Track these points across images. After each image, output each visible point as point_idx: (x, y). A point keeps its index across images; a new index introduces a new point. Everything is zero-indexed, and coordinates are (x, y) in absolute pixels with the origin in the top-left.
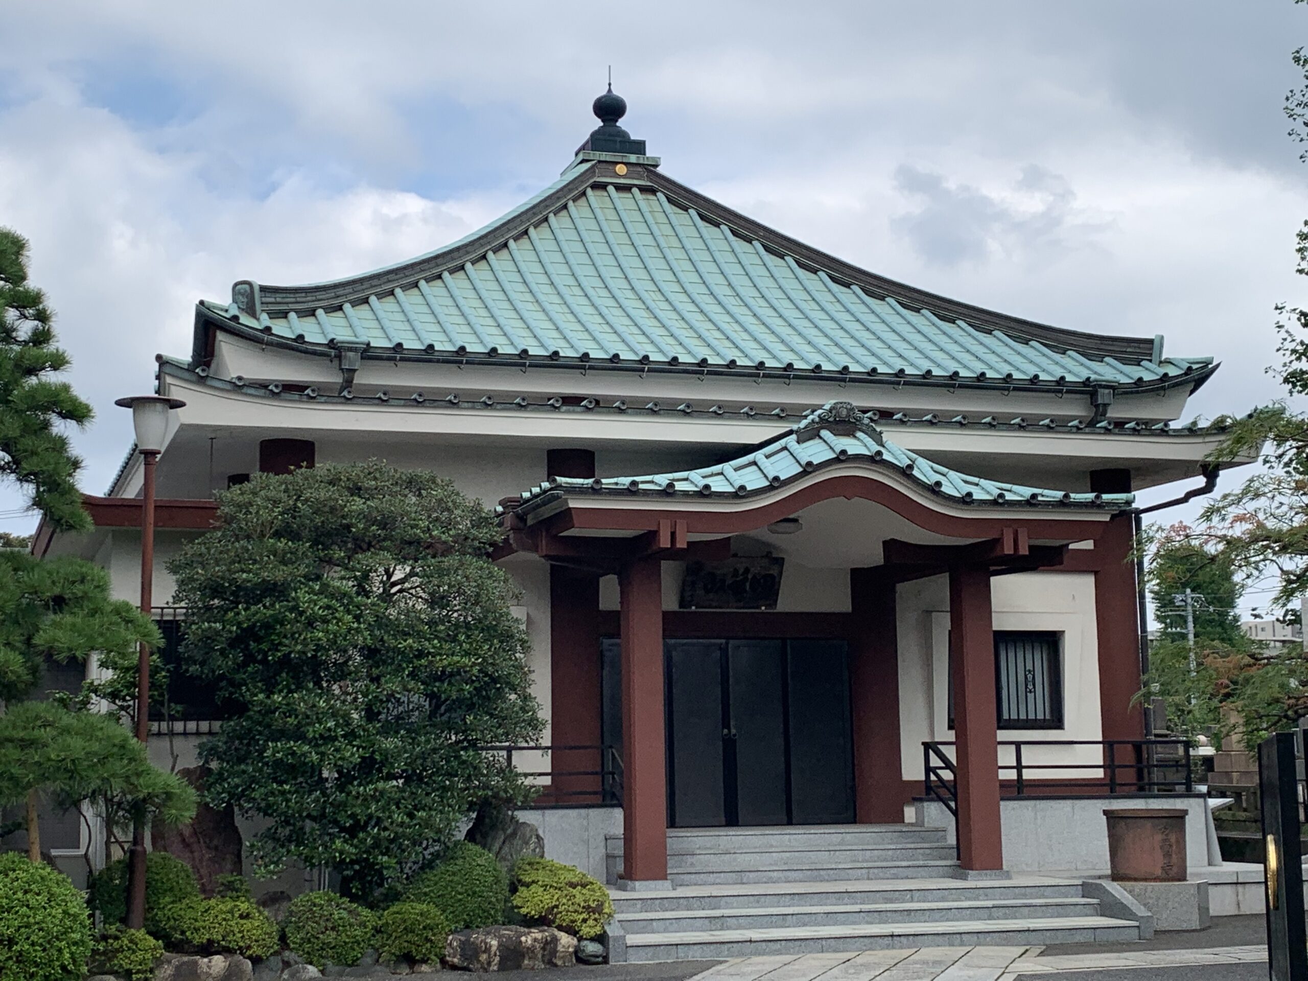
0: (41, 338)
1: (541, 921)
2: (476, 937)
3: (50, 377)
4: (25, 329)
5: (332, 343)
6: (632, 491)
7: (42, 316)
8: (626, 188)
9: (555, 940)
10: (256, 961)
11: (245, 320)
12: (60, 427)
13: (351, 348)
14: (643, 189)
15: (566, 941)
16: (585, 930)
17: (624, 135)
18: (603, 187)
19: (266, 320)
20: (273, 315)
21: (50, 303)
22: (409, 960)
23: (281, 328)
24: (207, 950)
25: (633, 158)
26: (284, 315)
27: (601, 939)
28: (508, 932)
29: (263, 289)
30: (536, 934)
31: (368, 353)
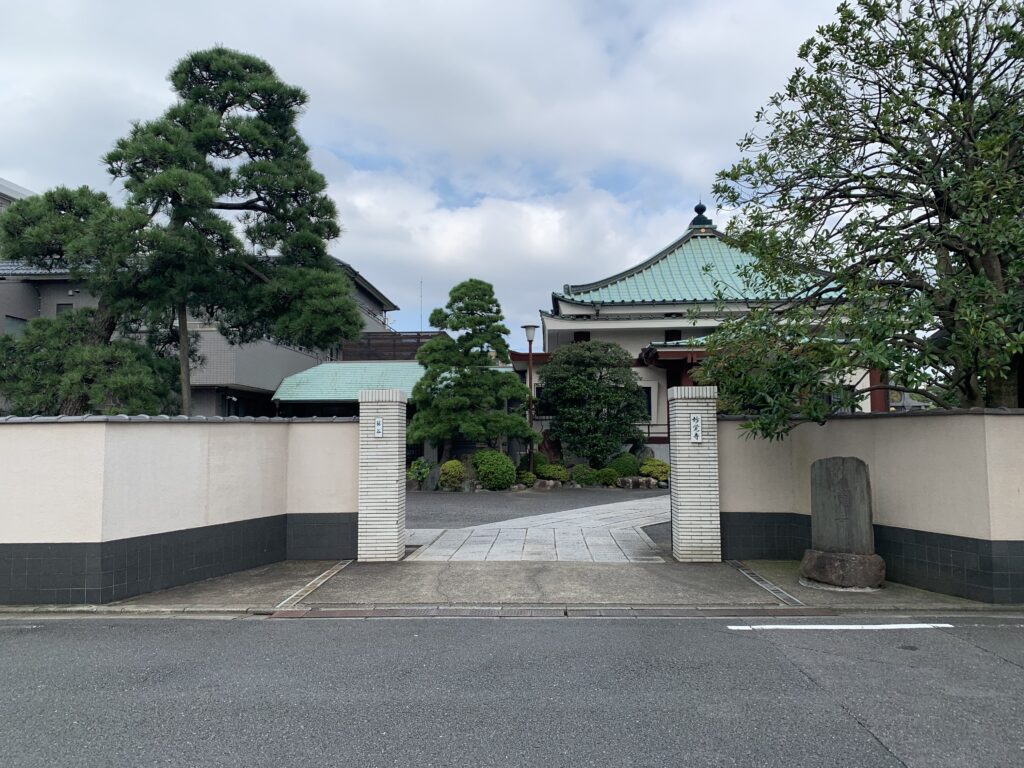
0: (498, 312)
1: (648, 475)
2: (626, 479)
3: (500, 323)
4: (495, 309)
5: (592, 302)
6: (677, 346)
7: (498, 306)
8: (705, 237)
9: (649, 481)
10: (563, 483)
11: (567, 297)
12: (503, 336)
13: (598, 303)
14: (711, 237)
15: (653, 481)
16: (661, 478)
17: (705, 218)
18: (696, 237)
19: (573, 296)
20: (575, 294)
21: (499, 302)
22: (606, 484)
23: (578, 298)
24: (549, 478)
25: (707, 226)
26: (579, 294)
27: (666, 481)
28: (635, 478)
29: (572, 287)
30: (644, 479)
31: (603, 304)
